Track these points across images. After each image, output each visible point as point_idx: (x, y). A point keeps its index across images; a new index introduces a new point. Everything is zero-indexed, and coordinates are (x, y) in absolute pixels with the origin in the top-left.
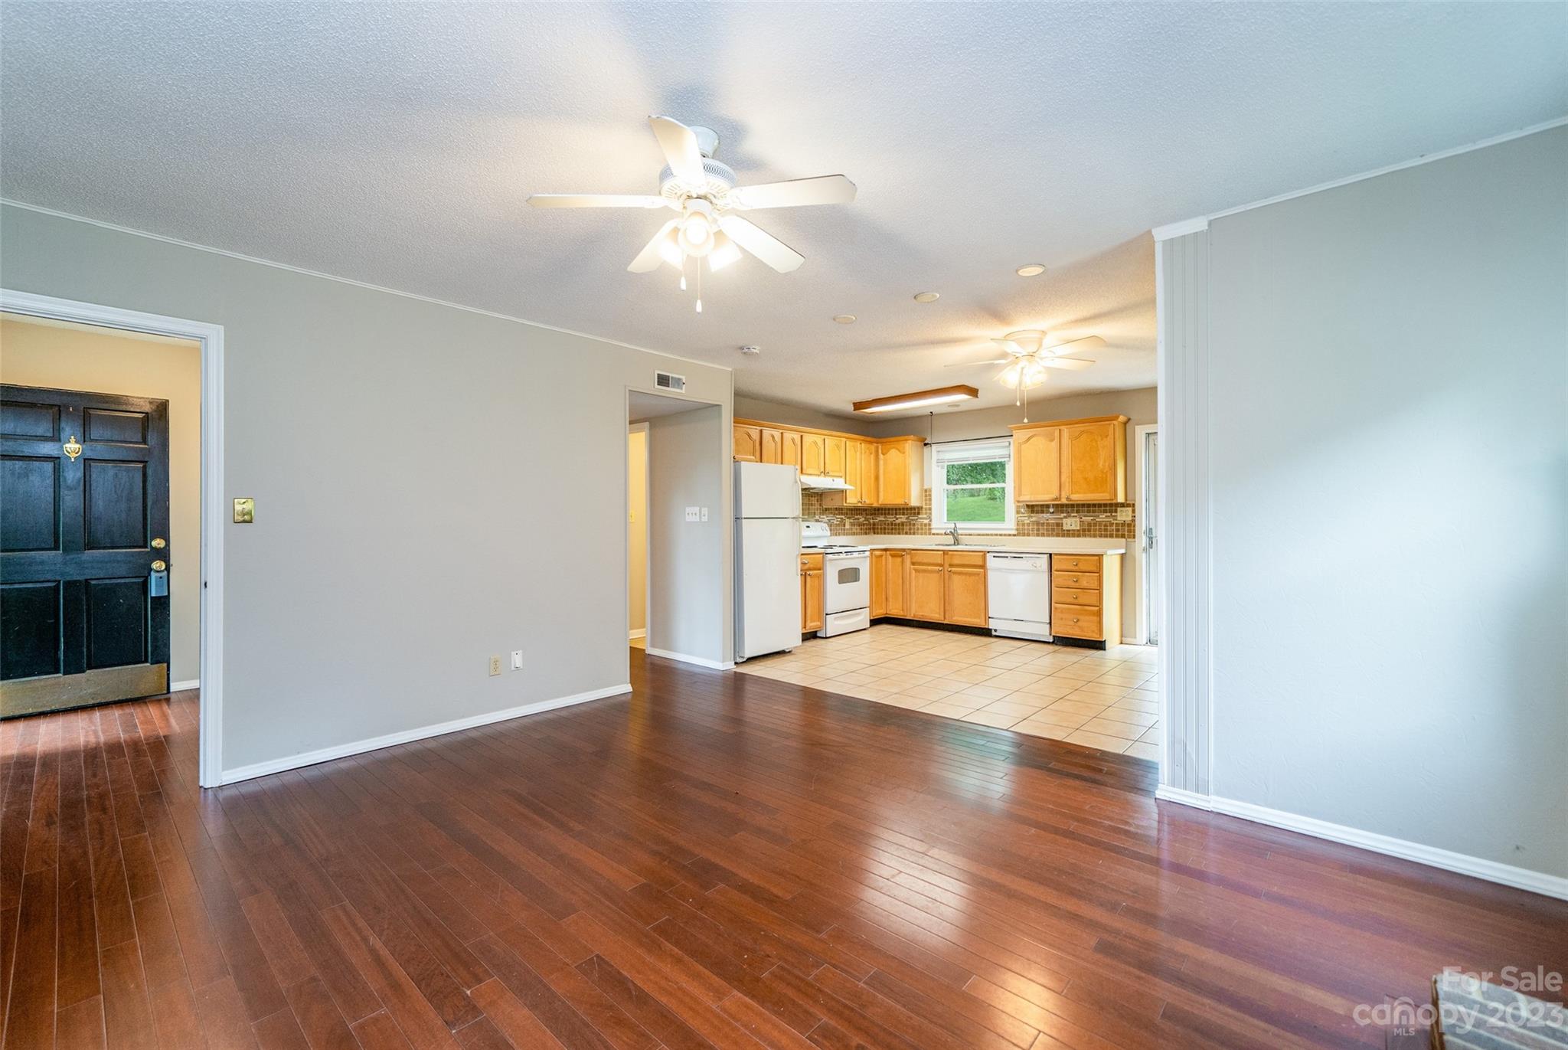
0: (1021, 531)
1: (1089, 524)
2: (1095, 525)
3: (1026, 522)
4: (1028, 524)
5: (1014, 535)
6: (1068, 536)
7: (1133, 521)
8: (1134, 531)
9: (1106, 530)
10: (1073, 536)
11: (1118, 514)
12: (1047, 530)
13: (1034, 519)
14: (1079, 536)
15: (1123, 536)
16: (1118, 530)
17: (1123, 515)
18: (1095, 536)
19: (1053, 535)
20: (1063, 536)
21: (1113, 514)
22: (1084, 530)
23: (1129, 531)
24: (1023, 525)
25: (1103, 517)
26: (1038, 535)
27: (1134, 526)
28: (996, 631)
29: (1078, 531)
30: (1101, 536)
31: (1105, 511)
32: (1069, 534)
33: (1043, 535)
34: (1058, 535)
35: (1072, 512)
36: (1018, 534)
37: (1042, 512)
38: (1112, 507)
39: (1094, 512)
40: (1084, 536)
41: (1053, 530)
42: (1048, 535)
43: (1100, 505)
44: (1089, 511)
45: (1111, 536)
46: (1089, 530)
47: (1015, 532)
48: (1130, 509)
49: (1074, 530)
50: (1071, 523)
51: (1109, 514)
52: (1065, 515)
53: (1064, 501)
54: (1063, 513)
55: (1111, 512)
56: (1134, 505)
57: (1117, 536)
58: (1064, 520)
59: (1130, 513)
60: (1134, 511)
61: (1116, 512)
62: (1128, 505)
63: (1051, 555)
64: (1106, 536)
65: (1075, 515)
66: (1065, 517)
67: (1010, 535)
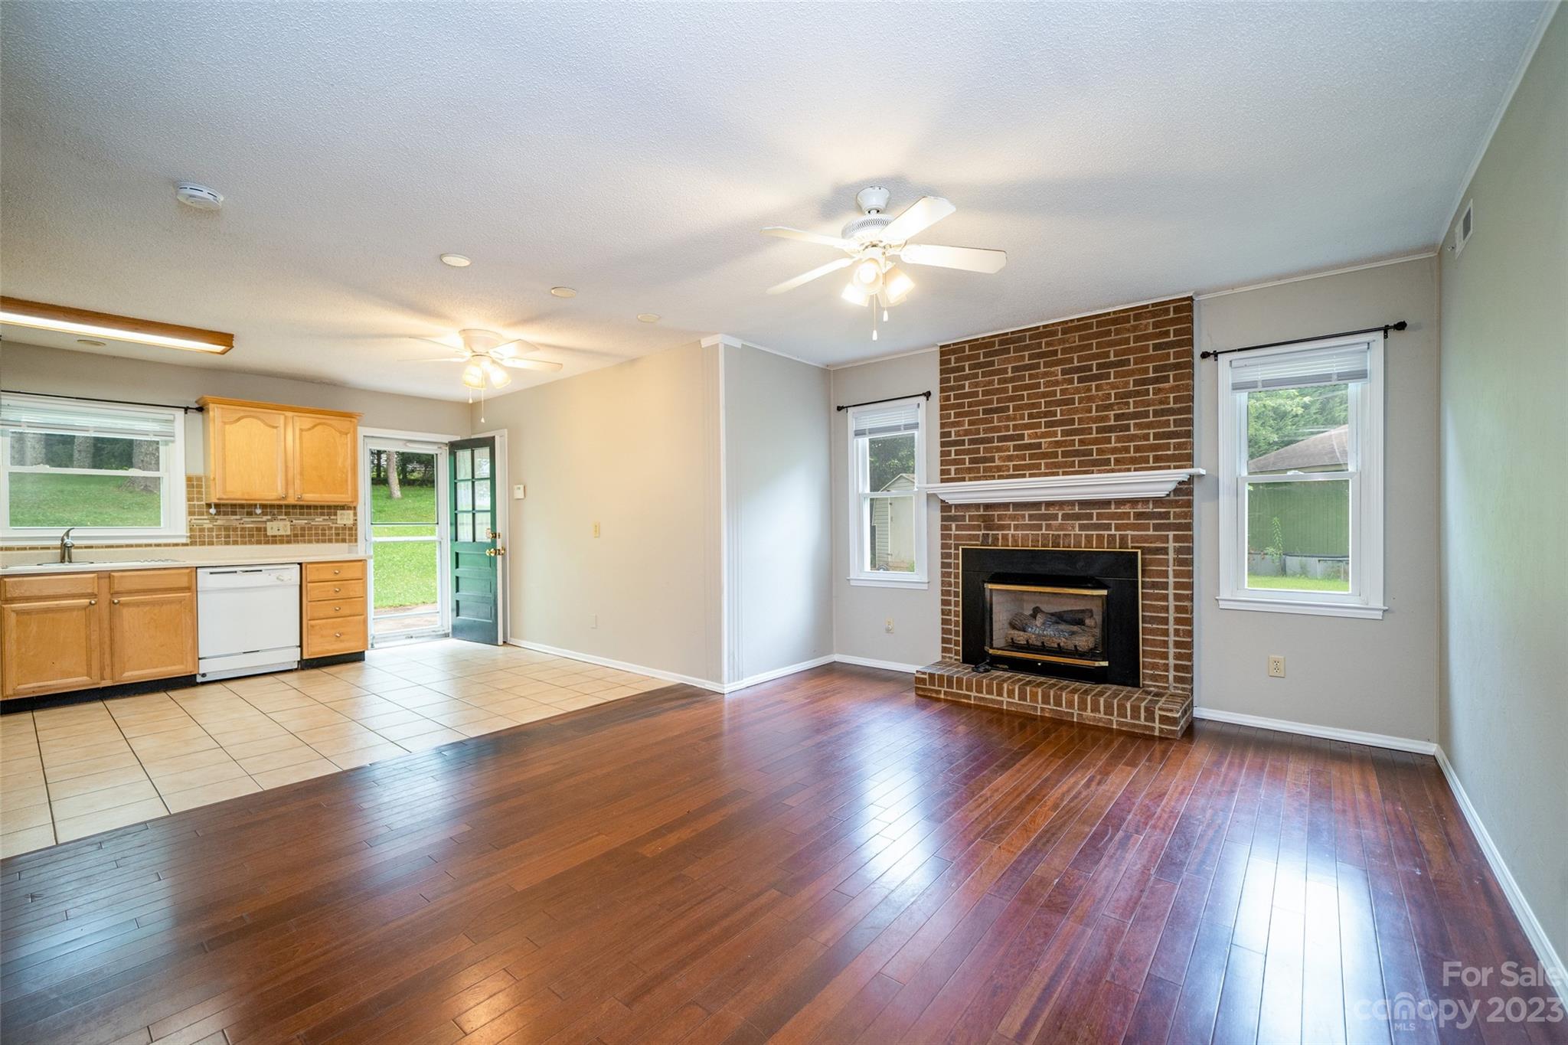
0: (197, 538)
1: (303, 529)
2: (310, 529)
3: (206, 526)
4: (210, 530)
5: (186, 545)
6: (274, 542)
7: (355, 524)
8: (356, 535)
9: (324, 535)
10: (282, 542)
11: (339, 517)
12: (242, 536)
13: (219, 522)
14: (289, 542)
15: (344, 541)
16: (337, 534)
17: (344, 518)
18: (310, 542)
19: (251, 543)
20: (267, 543)
21: (332, 517)
22: (296, 536)
23: (351, 535)
24: (202, 530)
25: (319, 520)
26: (227, 543)
27: (356, 530)
28: (204, 675)
29: (287, 536)
30: (318, 541)
31: (322, 514)
32: (275, 540)
33: (235, 543)
34: (259, 542)
35: (280, 514)
36: (193, 543)
37: (234, 513)
38: (331, 509)
39: (308, 514)
40: (297, 542)
41: (252, 536)
42: (244, 543)
43: (316, 507)
44: (302, 514)
45: (330, 541)
46: (303, 535)
47: (184, 541)
48: (351, 512)
49: (283, 536)
50: (279, 526)
51: (328, 518)
52: (269, 517)
53: (291, 501)
54: (266, 515)
55: (329, 514)
56: (355, 508)
57: (337, 541)
58: (268, 523)
59: (352, 515)
60: (355, 514)
61: (335, 514)
62: (349, 508)
63: (300, 564)
64: (324, 541)
65: (284, 517)
66: (268, 520)
67: (176, 545)
